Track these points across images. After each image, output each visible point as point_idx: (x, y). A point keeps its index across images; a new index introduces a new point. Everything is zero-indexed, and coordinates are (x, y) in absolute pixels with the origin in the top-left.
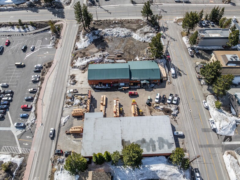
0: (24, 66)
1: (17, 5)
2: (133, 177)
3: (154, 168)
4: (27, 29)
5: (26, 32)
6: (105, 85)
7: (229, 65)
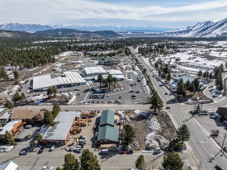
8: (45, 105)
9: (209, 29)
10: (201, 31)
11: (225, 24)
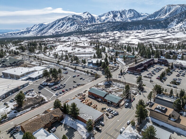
0: (76, 82)
1: (93, 67)
2: (69, 123)
3: (79, 125)
4: (88, 75)
5: (87, 75)
6: (93, 96)
7: (156, 110)
8: (25, 113)
9: (45, 29)
10: (40, 31)
11: (54, 25)
